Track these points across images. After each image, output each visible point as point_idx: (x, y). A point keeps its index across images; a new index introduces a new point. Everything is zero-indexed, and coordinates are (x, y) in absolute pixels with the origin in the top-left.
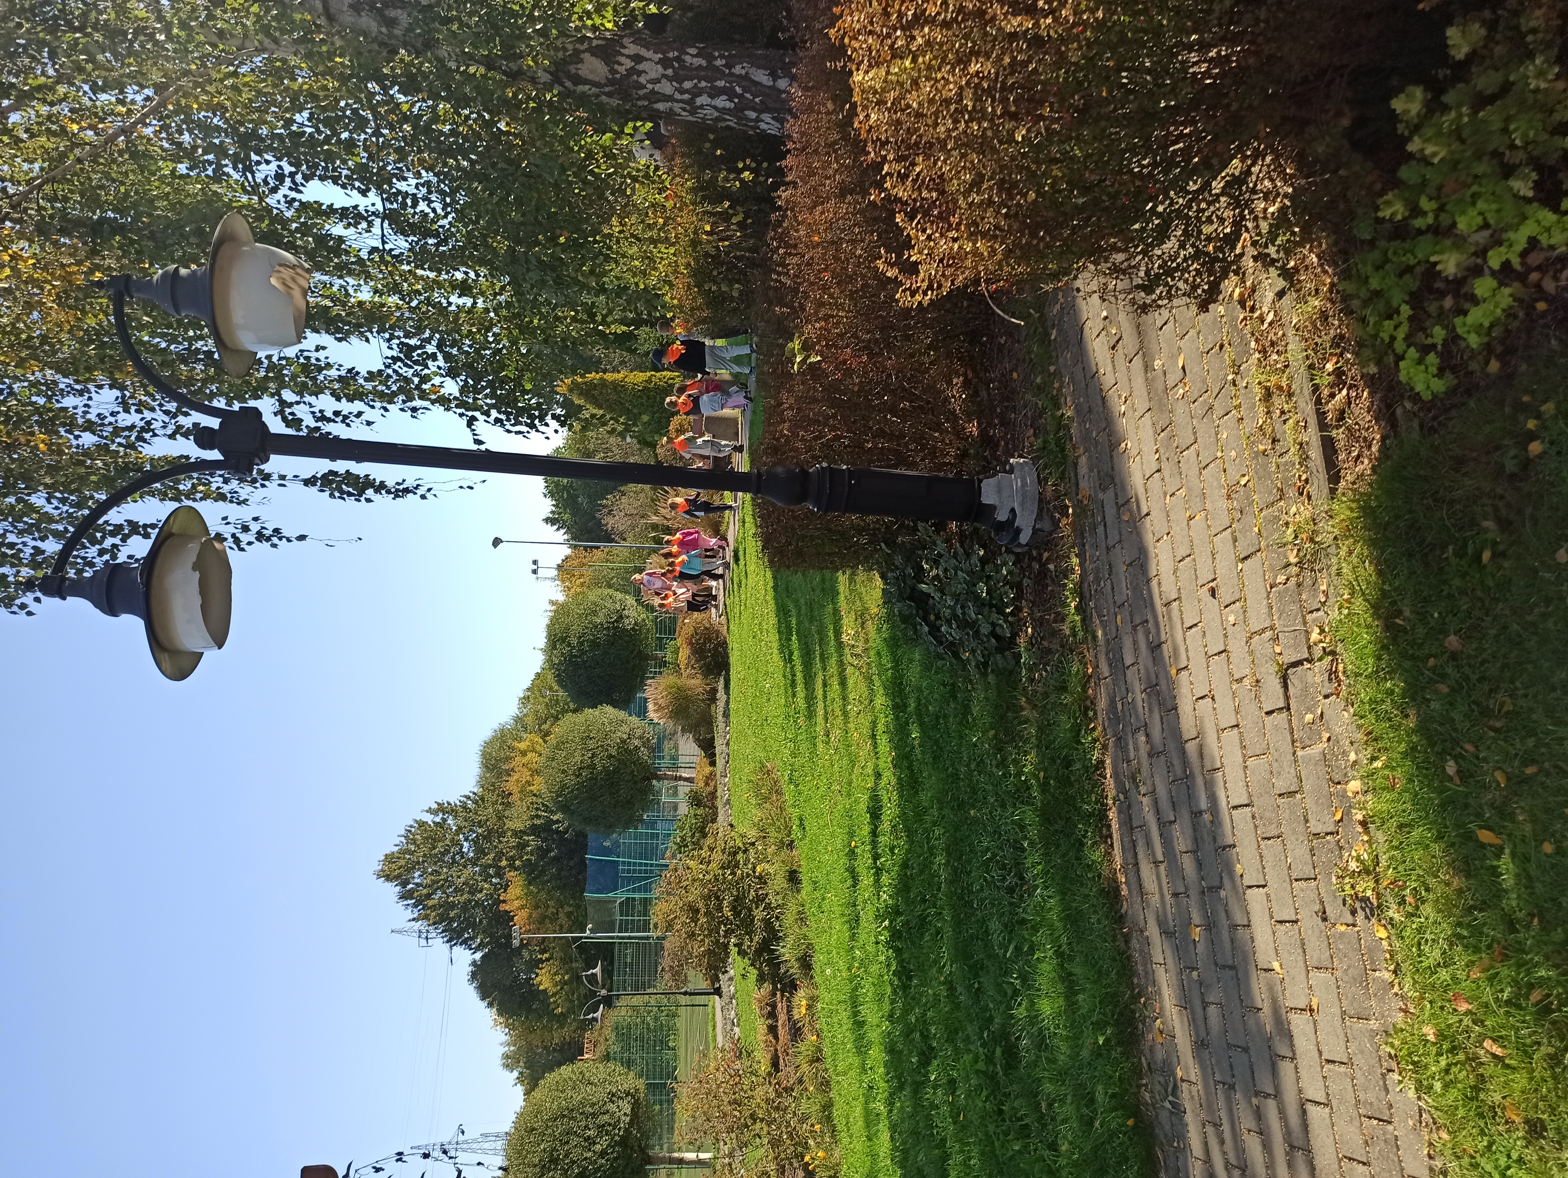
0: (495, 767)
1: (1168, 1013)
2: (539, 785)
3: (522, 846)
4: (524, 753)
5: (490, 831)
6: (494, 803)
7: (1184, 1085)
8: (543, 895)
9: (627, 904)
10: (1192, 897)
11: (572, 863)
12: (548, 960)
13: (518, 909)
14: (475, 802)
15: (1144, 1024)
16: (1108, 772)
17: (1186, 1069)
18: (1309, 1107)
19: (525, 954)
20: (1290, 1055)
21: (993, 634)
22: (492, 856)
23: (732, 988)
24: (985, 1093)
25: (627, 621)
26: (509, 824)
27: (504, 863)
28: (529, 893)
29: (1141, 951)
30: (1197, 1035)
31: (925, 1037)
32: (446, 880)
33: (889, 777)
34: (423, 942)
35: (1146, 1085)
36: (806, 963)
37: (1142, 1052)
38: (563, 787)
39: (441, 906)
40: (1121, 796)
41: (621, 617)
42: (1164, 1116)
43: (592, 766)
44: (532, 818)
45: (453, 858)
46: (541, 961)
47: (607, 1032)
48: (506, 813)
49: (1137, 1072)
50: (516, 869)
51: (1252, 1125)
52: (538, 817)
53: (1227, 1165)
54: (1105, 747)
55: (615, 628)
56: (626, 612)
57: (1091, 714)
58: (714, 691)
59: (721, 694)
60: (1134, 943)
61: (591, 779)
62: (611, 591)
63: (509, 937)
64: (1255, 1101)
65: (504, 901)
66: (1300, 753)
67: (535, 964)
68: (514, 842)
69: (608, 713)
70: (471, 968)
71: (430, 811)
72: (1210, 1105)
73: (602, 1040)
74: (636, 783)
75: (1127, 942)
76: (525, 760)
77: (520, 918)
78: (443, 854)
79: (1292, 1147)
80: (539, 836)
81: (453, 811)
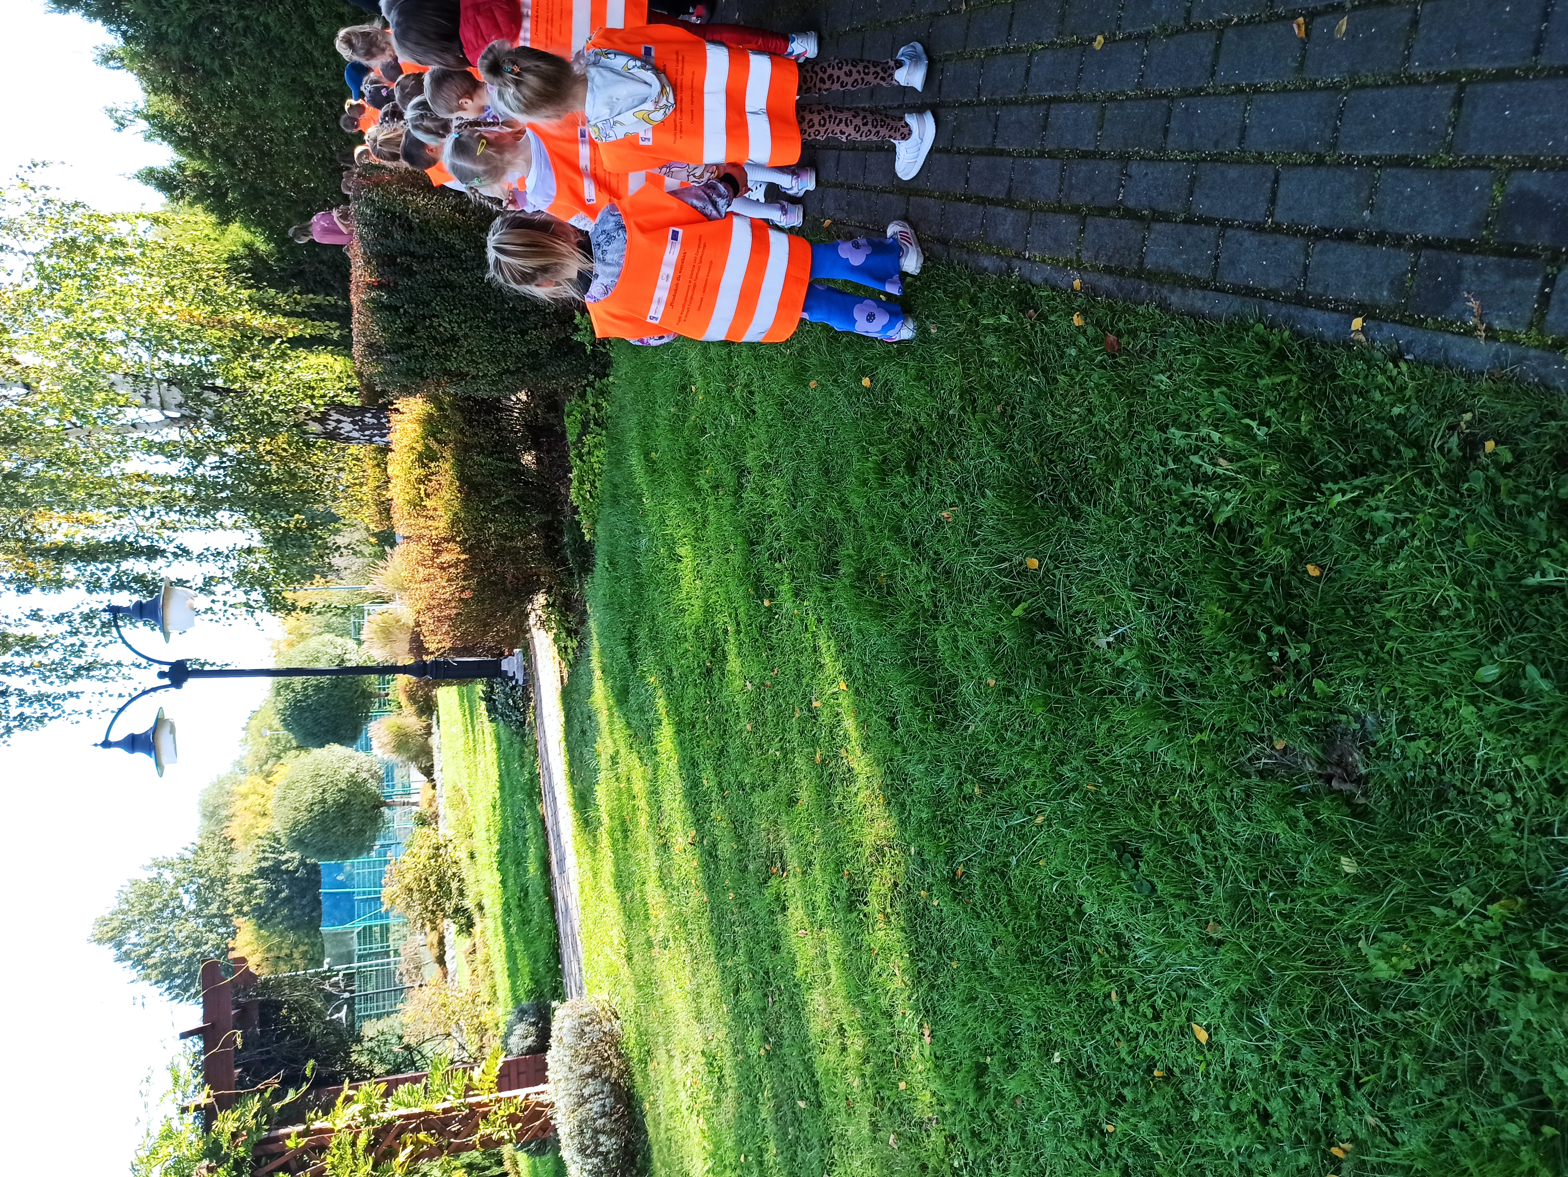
0: (213, 814)
2: (266, 826)
3: (249, 891)
4: (245, 797)
5: (212, 881)
6: (216, 851)
8: (275, 938)
9: (366, 934)
13: (250, 954)
14: (195, 853)
22: (216, 905)
25: (348, 664)
26: (234, 870)
27: (230, 911)
28: (260, 937)
32: (166, 936)
38: (296, 823)
39: (163, 964)
41: (343, 661)
43: (323, 801)
44: (259, 861)
45: (173, 912)
48: (230, 860)
50: (245, 915)
52: (265, 859)
58: (429, 727)
59: (435, 729)
61: (323, 813)
62: (331, 637)
65: (233, 949)
68: (241, 887)
69: (336, 751)
71: (142, 867)
74: (366, 812)
76: (247, 803)
78: (161, 910)
80: (267, 878)
81: (170, 865)
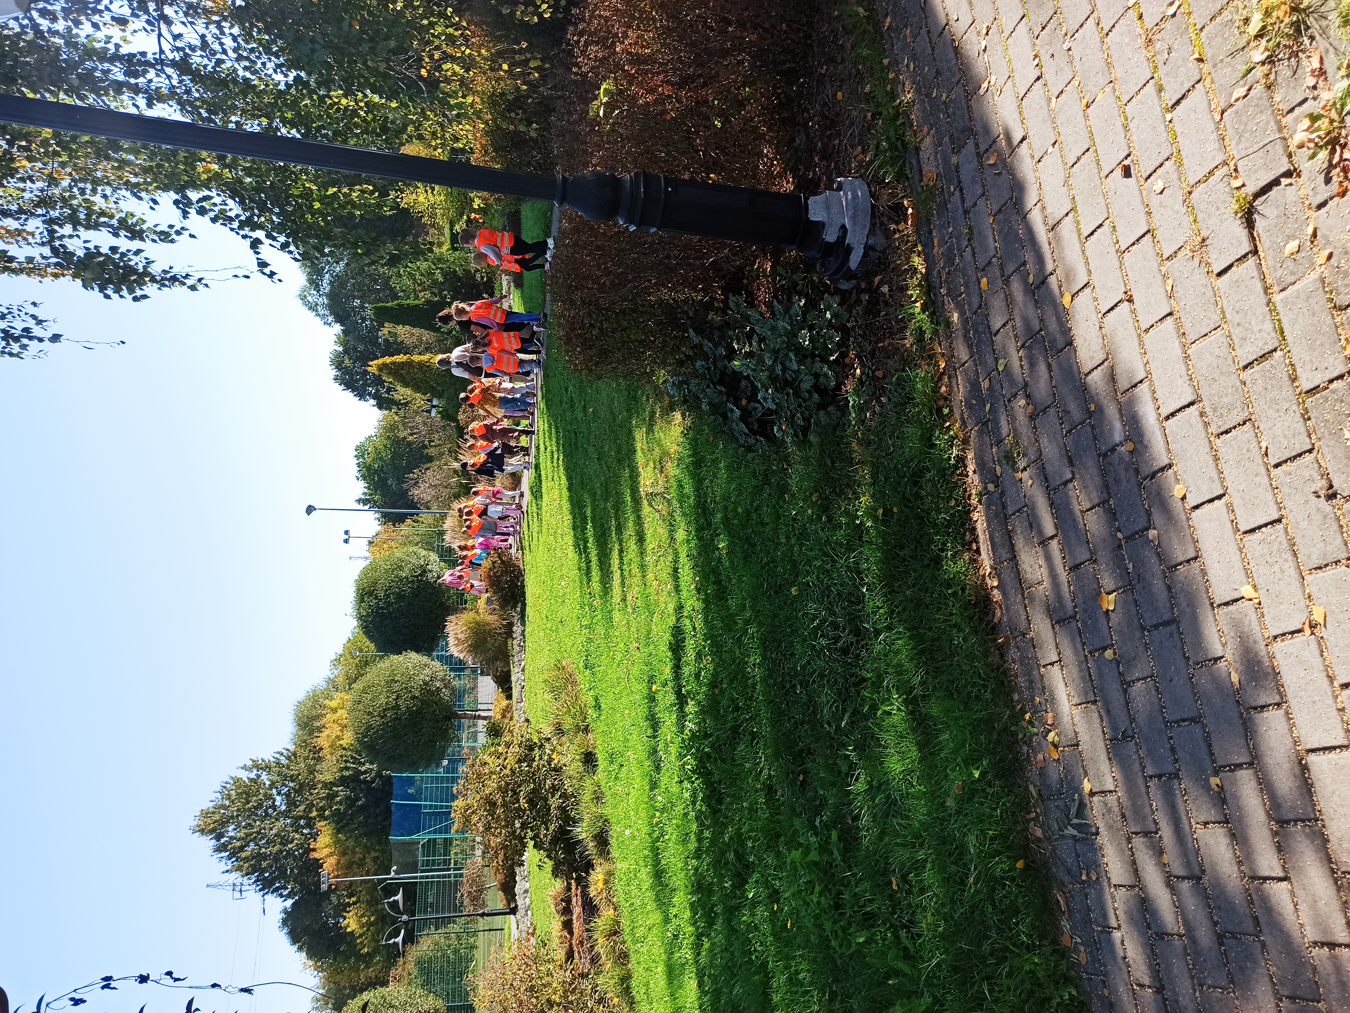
0: (306, 725)
1: (1066, 719)
2: (348, 738)
3: (331, 797)
4: (334, 710)
5: (302, 786)
6: (306, 758)
7: (1096, 799)
8: (351, 843)
9: (430, 846)
10: (1101, 560)
11: (378, 811)
12: (354, 903)
13: (327, 856)
14: (288, 758)
15: (1029, 745)
16: (971, 467)
17: (1099, 777)
18: (1312, 759)
19: (334, 899)
20: (1277, 699)
21: (816, 388)
22: (302, 808)
23: (527, 900)
24: (818, 889)
25: (430, 575)
26: (320, 777)
27: (314, 814)
28: (337, 842)
29: (1022, 660)
30: (1114, 728)
31: (740, 857)
32: (258, 833)
33: (692, 603)
34: (237, 895)
35: (1035, 819)
36: (602, 840)
37: (1028, 779)
38: (369, 728)
39: (253, 858)
40: (991, 487)
41: (424, 571)
42: (1065, 850)
43: (397, 707)
44: (341, 770)
45: (266, 811)
46: (349, 905)
47: (411, 966)
48: (317, 767)
49: (1024, 804)
50: (326, 819)
51: (1212, 814)
52: (347, 768)
53: (1170, 881)
54: (965, 441)
55: (419, 581)
56: (429, 567)
57: (946, 411)
58: (511, 625)
59: (517, 629)
60: (1013, 654)
61: (395, 719)
62: (415, 549)
63: (318, 884)
64: (1214, 781)
65: (314, 850)
66: (1277, 298)
67: (342, 909)
68: (324, 793)
69: (414, 657)
70: (283, 915)
71: (244, 768)
72: (1138, 811)
73: (405, 974)
74: (437, 721)
75: (1002, 656)
76: (335, 716)
77: (329, 865)
78: (256, 808)
79: (1282, 822)
80: (347, 787)
81: (267, 768)
